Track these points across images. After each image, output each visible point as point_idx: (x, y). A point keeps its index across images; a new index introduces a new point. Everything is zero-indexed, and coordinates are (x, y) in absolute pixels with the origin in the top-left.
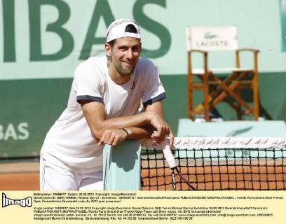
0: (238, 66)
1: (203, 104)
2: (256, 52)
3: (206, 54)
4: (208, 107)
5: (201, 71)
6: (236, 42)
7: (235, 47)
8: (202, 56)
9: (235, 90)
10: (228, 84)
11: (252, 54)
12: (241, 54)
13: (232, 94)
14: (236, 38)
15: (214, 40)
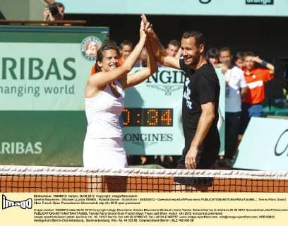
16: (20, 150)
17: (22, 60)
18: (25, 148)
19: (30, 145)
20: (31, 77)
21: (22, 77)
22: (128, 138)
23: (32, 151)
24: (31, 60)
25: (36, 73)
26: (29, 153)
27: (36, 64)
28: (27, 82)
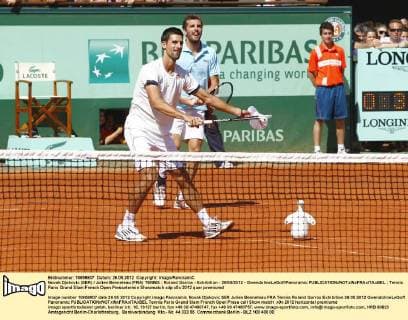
0: (56, 94)
1: (28, 124)
2: (70, 83)
3: (30, 84)
4: (31, 126)
5: (26, 98)
6: (54, 75)
7: (54, 79)
8: (27, 85)
9: (53, 113)
10: (47, 108)
11: (66, 85)
12: (58, 84)
13: (51, 116)
14: (54, 72)
15: (37, 73)
16: (261, 138)
17: (262, 43)
18: (266, 135)
19: (270, 132)
20: (271, 61)
21: (262, 61)
22: (374, 123)
23: (272, 138)
24: (271, 43)
25: (276, 57)
26: (270, 140)
27: (275, 47)
28: (267, 67)
